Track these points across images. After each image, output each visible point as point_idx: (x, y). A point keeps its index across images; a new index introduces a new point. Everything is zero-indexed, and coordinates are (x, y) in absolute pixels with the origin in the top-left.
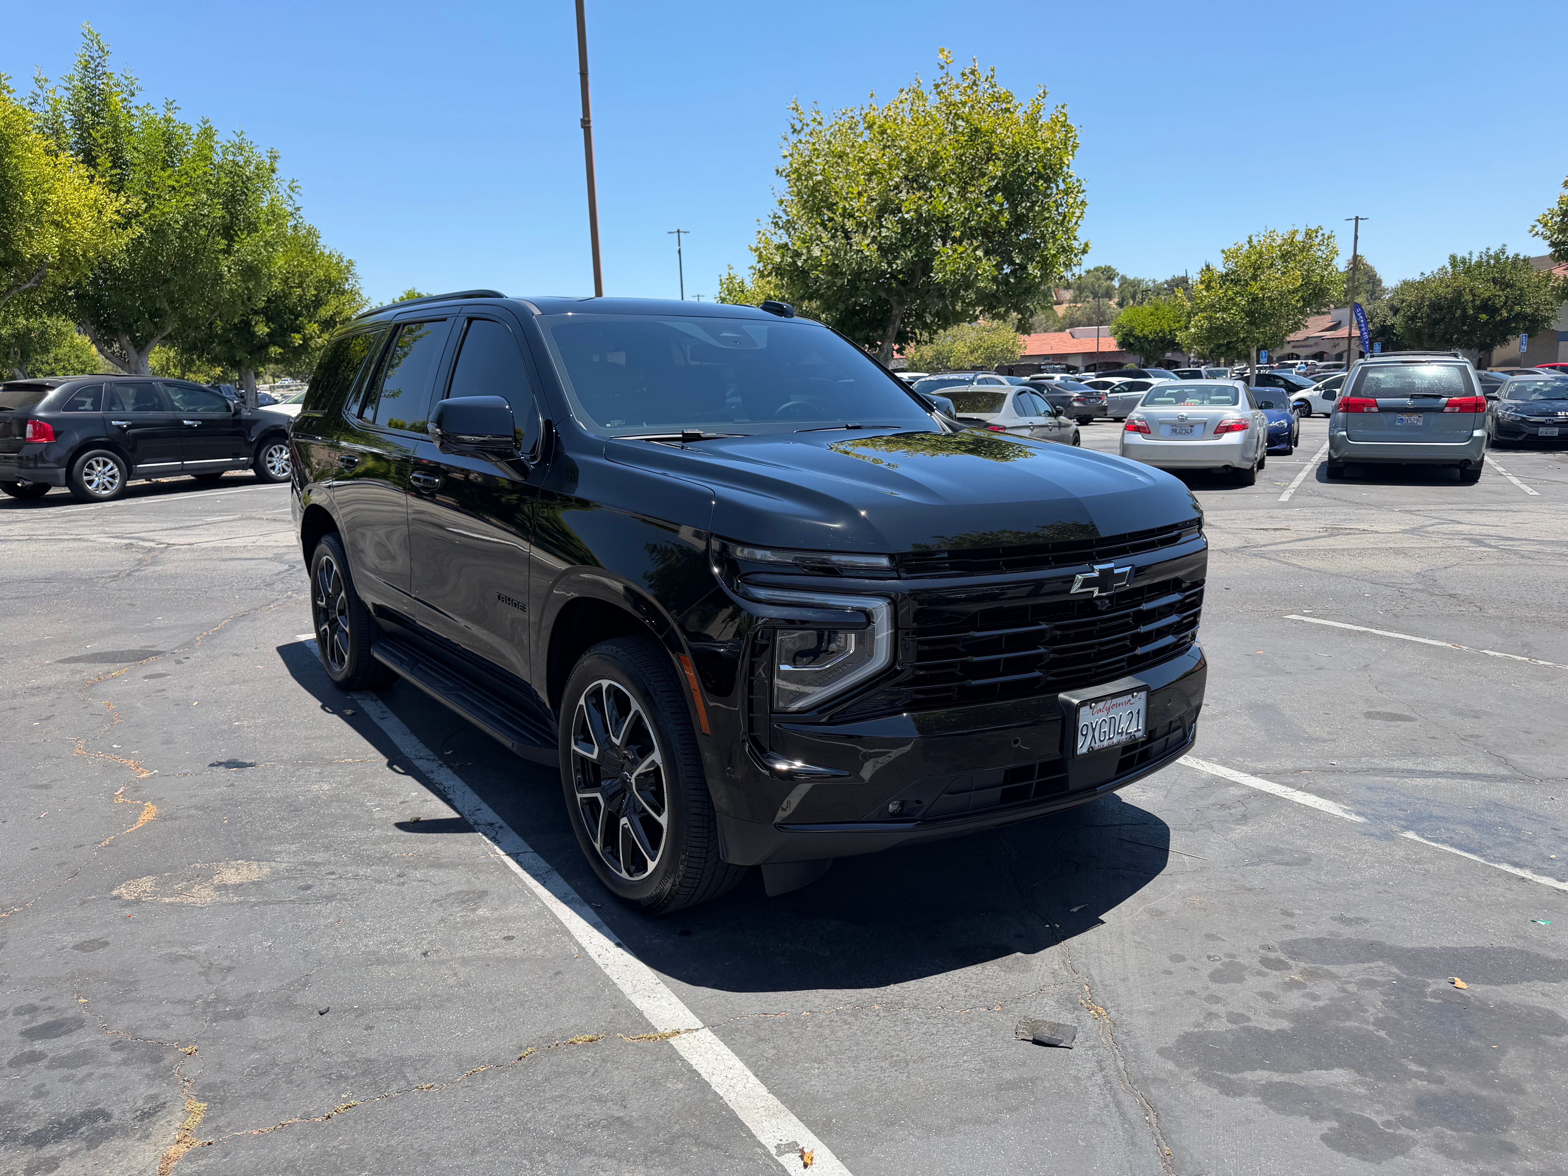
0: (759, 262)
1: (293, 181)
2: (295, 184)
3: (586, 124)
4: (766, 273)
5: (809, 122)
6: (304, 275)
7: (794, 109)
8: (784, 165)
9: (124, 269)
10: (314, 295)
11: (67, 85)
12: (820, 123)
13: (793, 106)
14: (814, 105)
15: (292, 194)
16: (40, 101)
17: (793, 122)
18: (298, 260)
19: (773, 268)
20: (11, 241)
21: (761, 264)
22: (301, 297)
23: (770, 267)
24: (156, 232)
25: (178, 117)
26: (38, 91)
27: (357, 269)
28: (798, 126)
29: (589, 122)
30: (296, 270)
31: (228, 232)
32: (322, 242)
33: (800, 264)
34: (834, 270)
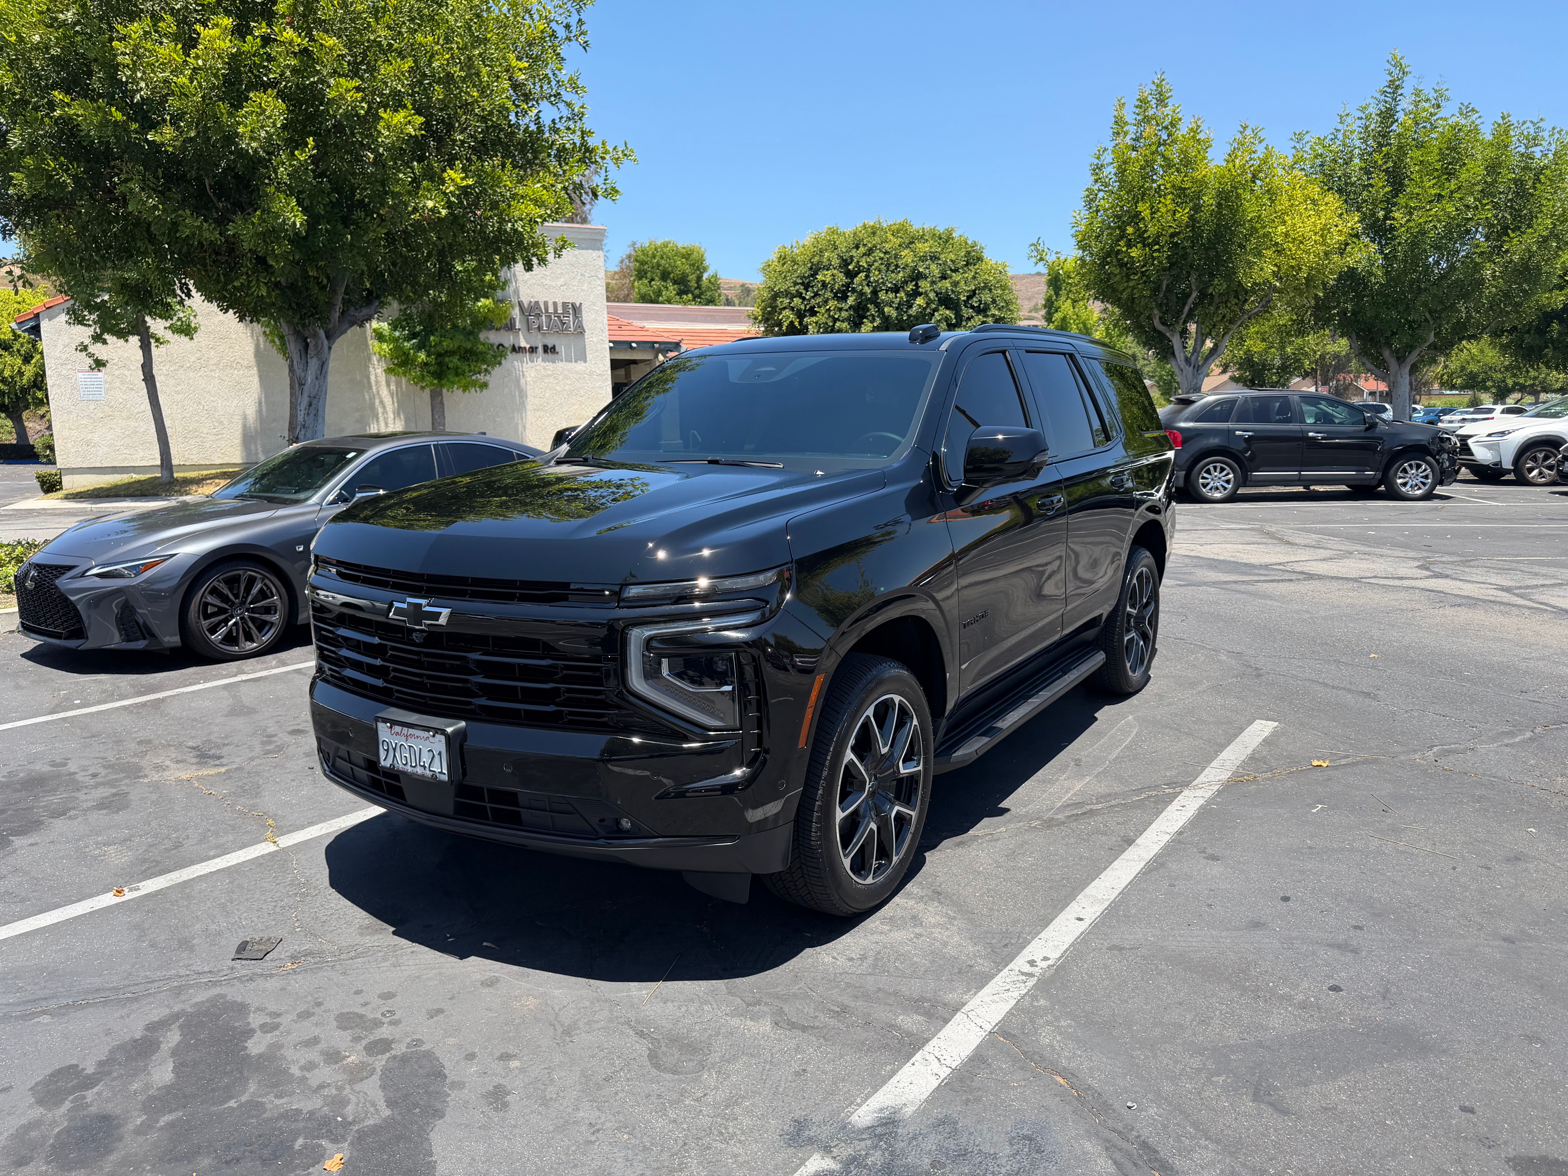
11: (1360, 115)
20: (1235, 274)
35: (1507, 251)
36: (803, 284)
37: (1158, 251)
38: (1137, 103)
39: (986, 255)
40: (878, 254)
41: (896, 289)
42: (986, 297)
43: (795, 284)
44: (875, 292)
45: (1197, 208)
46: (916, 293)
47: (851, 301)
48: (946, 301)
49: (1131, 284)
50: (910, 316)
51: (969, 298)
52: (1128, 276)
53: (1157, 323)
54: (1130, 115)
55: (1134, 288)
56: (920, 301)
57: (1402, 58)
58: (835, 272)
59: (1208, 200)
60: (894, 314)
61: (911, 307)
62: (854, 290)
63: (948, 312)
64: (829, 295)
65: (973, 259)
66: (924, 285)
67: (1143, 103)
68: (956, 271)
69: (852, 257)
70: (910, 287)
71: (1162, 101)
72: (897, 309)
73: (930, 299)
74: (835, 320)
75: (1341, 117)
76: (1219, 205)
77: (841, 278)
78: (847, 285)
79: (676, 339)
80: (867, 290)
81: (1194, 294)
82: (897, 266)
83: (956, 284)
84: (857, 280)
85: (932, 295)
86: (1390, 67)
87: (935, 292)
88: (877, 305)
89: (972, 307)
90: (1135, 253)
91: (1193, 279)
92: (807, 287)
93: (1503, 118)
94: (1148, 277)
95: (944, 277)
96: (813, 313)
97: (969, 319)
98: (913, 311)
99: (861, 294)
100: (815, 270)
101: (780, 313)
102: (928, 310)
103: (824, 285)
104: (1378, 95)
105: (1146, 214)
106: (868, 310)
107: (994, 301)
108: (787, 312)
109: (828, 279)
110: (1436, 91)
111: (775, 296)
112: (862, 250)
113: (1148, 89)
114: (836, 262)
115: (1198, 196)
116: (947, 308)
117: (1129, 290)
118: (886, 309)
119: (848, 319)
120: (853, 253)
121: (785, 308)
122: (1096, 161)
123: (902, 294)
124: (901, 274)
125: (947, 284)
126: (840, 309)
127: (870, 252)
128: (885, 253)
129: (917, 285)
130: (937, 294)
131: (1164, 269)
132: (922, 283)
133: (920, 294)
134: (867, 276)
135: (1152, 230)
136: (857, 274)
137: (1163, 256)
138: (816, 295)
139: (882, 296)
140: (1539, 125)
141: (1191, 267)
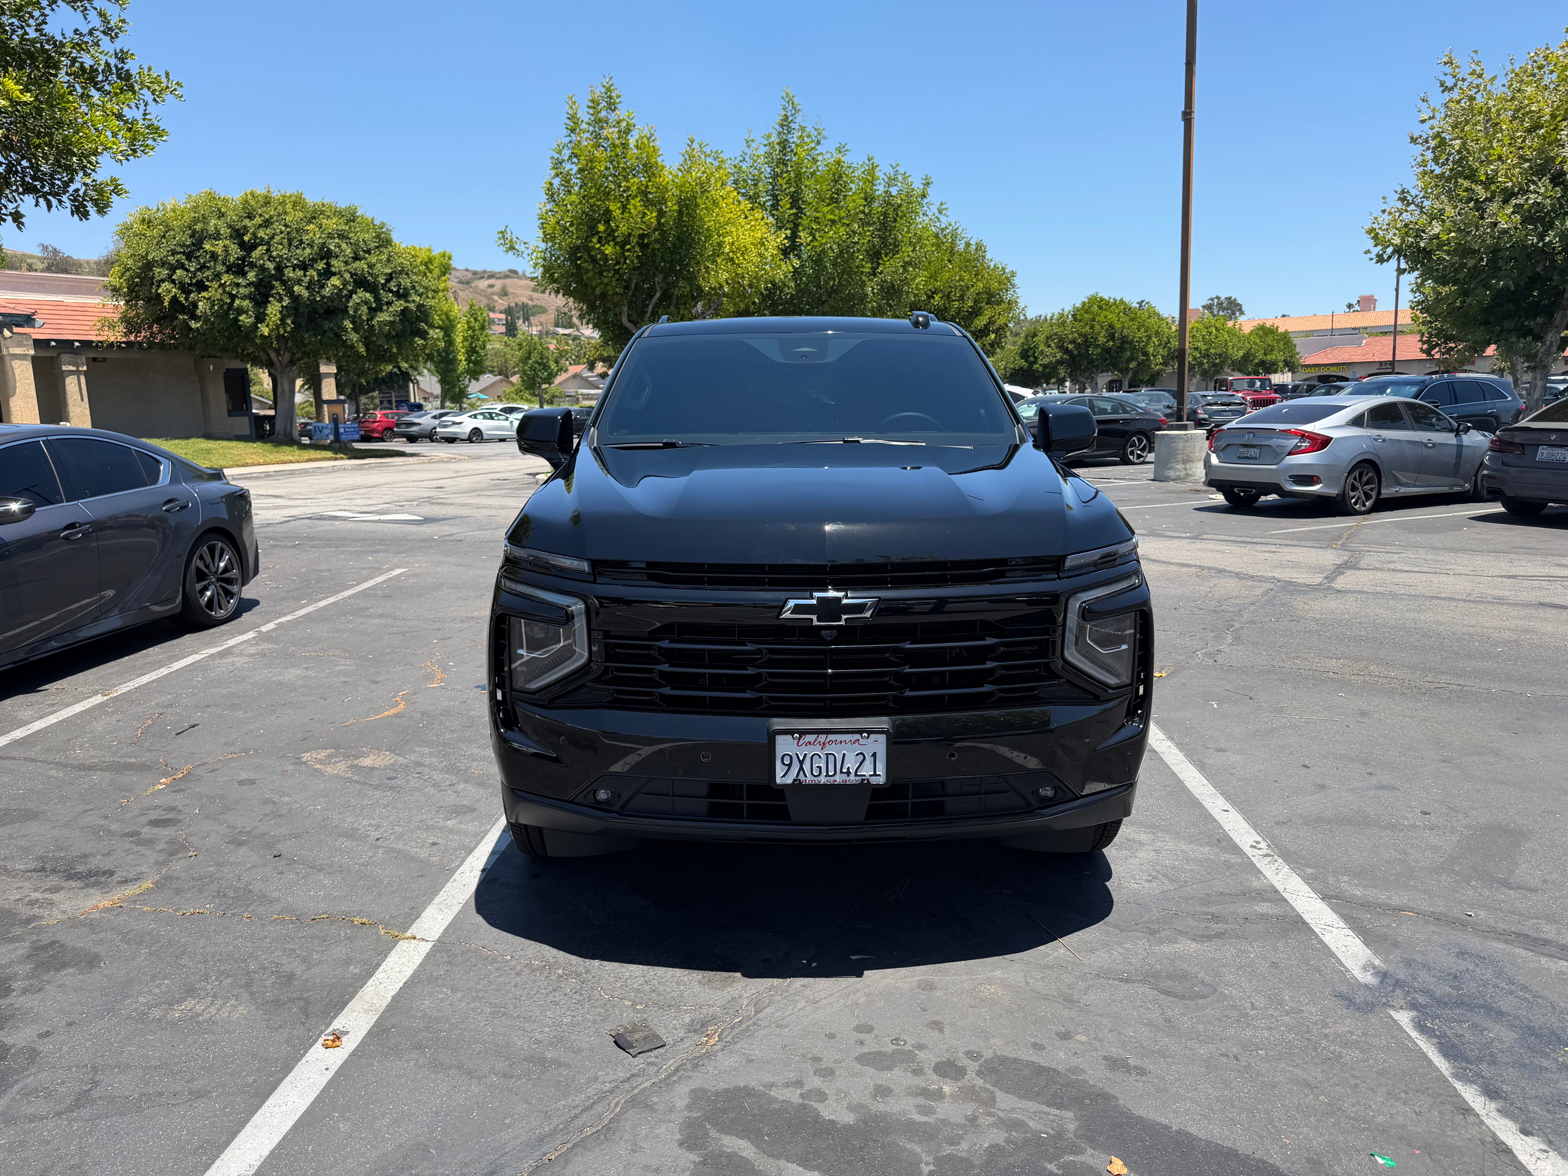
0: (1376, 245)
1: (942, 204)
2: (943, 207)
3: (1187, 117)
4: (1385, 257)
5: (1466, 76)
6: (965, 289)
7: (1445, 63)
8: (1425, 131)
9: (792, 294)
10: (970, 307)
11: (766, 143)
12: (1480, 76)
13: (1446, 59)
14: (1473, 54)
15: (940, 216)
16: (747, 159)
17: (1443, 78)
18: (961, 276)
19: (1394, 250)
20: (695, 278)
21: (1380, 247)
22: (959, 309)
23: (1390, 250)
24: (816, 261)
25: (847, 159)
26: (747, 150)
27: (1016, 281)
28: (1450, 82)
29: (1190, 113)
30: (958, 284)
31: (875, 256)
32: (988, 256)
33: (1422, 245)
34: (1463, 251)
35: (881, 273)
36: (183, 253)
37: (629, 250)
38: (590, 104)
39: (396, 238)
40: (279, 227)
41: (304, 267)
42: (406, 282)
43: (174, 253)
44: (279, 268)
45: (661, 214)
46: (328, 273)
47: (251, 276)
48: (361, 282)
49: (606, 281)
50: (323, 297)
51: (388, 280)
52: (601, 274)
53: (624, 320)
54: (584, 115)
55: (607, 285)
56: (335, 281)
57: (793, 96)
58: (227, 242)
59: (671, 206)
60: (305, 294)
61: (322, 287)
62: (252, 265)
63: (368, 295)
64: (220, 268)
65: (384, 241)
66: (337, 264)
67: (594, 104)
68: (368, 252)
69: (245, 227)
70: (321, 265)
71: (612, 106)
72: (307, 288)
73: (345, 280)
74: (233, 297)
75: (747, 142)
76: (680, 212)
77: (236, 252)
78: (243, 259)
79: (28, 312)
80: (270, 266)
81: (658, 295)
82: (301, 242)
83: (371, 266)
84: (256, 254)
85: (347, 276)
86: (784, 103)
87: (351, 273)
88: (284, 283)
89: (391, 291)
90: (608, 250)
91: (659, 279)
92: (189, 256)
93: (869, 160)
94: (621, 276)
95: (356, 258)
96: (201, 287)
97: (389, 304)
98: (327, 292)
99: (263, 269)
100: (198, 239)
101: (159, 286)
102: (345, 292)
103: (214, 256)
104: (778, 127)
105: (617, 213)
106: (273, 287)
107: (413, 288)
108: (166, 285)
109: (219, 250)
110: (816, 129)
111: (149, 266)
112: (258, 220)
113: (599, 91)
114: (225, 231)
115: (663, 201)
116: (366, 290)
117: (602, 286)
118: (296, 288)
119: (249, 297)
120: (247, 222)
121: (163, 281)
122: (556, 156)
123: (312, 273)
124: (308, 251)
125: (361, 265)
126: (238, 285)
127: (267, 223)
128: (286, 226)
129: (328, 265)
130: (352, 275)
131: (635, 269)
132: (334, 262)
133: (334, 274)
134: (268, 250)
135: (623, 229)
136: (254, 247)
137: (633, 256)
138: (203, 267)
139: (289, 273)
140: (897, 168)
141: (657, 269)
